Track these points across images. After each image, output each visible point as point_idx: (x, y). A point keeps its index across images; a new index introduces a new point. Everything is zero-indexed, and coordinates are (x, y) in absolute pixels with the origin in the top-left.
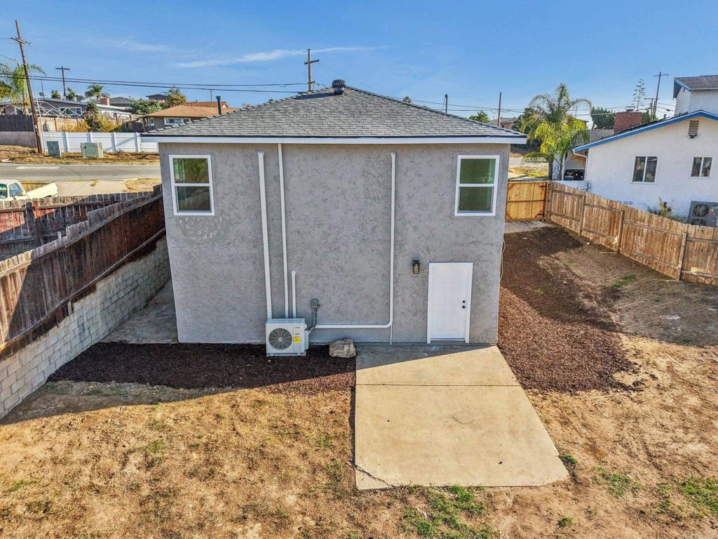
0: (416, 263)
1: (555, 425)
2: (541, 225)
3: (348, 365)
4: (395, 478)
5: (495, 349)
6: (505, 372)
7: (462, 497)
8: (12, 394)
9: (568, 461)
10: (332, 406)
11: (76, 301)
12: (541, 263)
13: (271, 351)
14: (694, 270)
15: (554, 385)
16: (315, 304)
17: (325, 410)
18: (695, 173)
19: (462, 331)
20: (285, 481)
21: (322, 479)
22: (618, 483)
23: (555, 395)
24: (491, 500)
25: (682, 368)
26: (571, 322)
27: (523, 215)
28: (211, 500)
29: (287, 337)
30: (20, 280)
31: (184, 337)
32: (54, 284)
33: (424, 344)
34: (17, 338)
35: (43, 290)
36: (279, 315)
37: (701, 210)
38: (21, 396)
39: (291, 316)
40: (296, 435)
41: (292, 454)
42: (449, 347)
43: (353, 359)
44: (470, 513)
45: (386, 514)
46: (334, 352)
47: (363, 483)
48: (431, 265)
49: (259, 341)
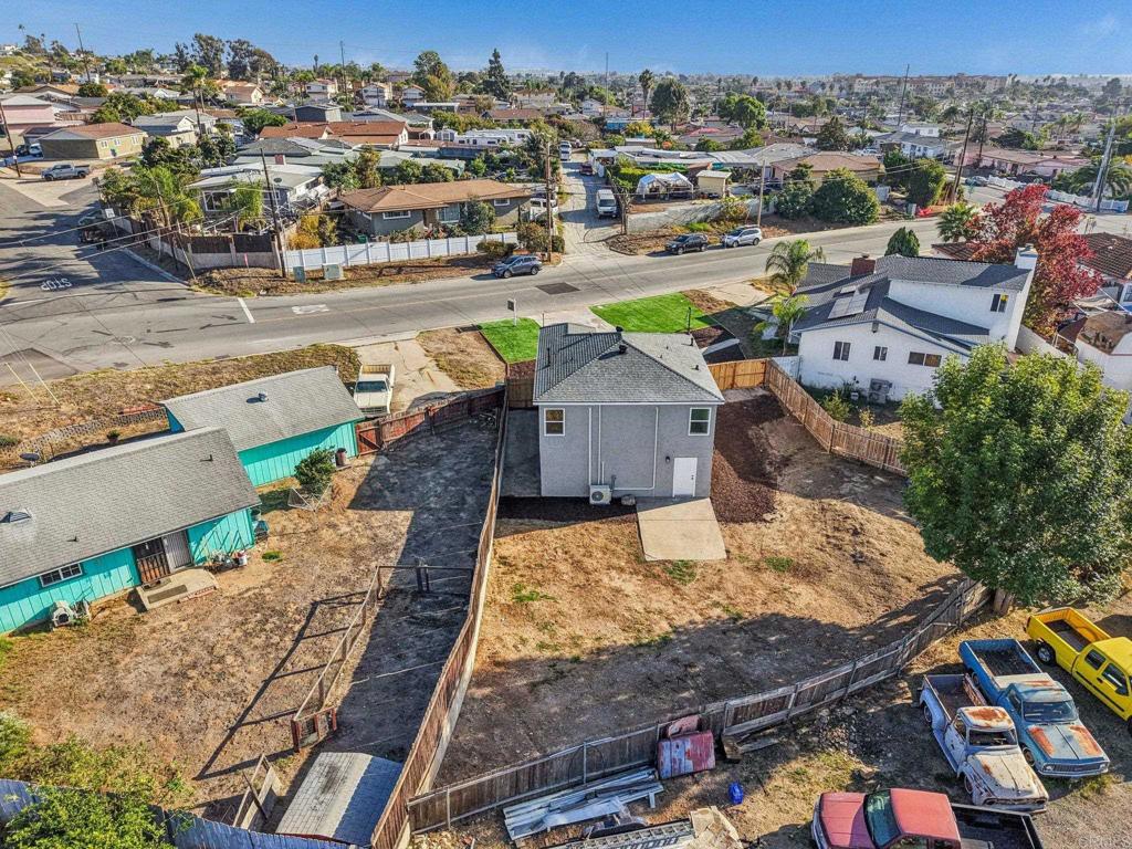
0: (668, 458)
1: (728, 538)
2: (761, 392)
3: (632, 510)
4: (660, 557)
5: (709, 500)
6: (711, 513)
7: (686, 564)
9: (728, 552)
10: (629, 530)
12: (750, 433)
13: (592, 501)
14: (837, 448)
15: (733, 520)
16: (614, 478)
17: (627, 532)
18: (876, 357)
19: (691, 491)
20: (618, 558)
21: (633, 558)
22: (743, 559)
23: (732, 525)
24: (695, 565)
25: (798, 511)
26: (753, 482)
27: (747, 384)
28: (595, 564)
29: (601, 495)
31: (544, 494)
33: (671, 497)
36: (595, 484)
37: (877, 386)
39: (601, 484)
40: (618, 542)
41: (618, 549)
42: (684, 499)
43: (634, 506)
44: (687, 568)
45: (658, 568)
46: (624, 502)
47: (648, 559)
48: (676, 459)
49: (585, 495)
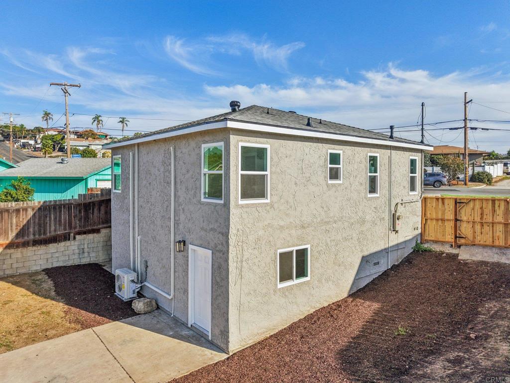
8: (12, 268)
11: (79, 234)
13: (116, 290)
16: (146, 265)
29: (121, 282)
30: (30, 213)
32: (60, 221)
33: (186, 326)
34: (20, 240)
35: (48, 222)
38: (18, 271)
39: (138, 271)
42: (199, 337)
48: (190, 247)
